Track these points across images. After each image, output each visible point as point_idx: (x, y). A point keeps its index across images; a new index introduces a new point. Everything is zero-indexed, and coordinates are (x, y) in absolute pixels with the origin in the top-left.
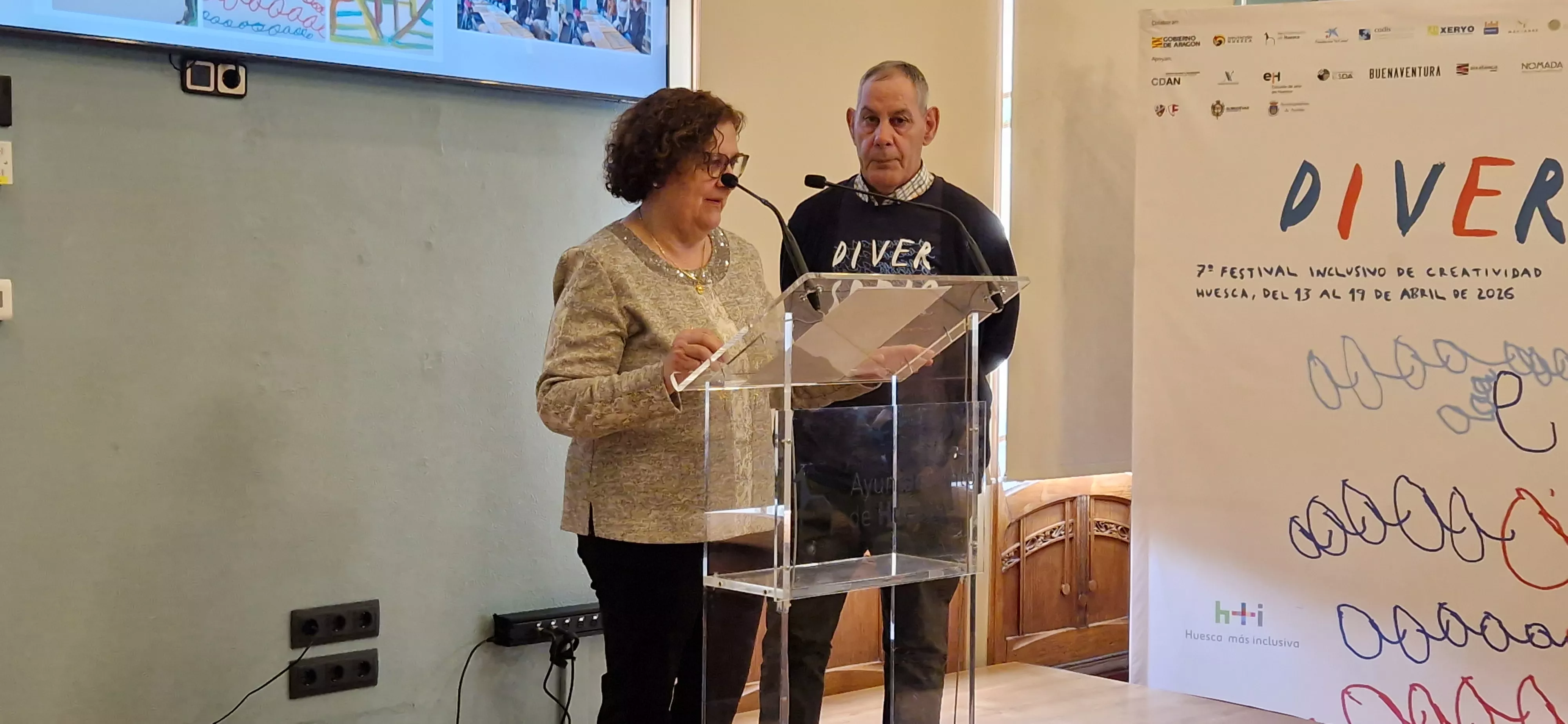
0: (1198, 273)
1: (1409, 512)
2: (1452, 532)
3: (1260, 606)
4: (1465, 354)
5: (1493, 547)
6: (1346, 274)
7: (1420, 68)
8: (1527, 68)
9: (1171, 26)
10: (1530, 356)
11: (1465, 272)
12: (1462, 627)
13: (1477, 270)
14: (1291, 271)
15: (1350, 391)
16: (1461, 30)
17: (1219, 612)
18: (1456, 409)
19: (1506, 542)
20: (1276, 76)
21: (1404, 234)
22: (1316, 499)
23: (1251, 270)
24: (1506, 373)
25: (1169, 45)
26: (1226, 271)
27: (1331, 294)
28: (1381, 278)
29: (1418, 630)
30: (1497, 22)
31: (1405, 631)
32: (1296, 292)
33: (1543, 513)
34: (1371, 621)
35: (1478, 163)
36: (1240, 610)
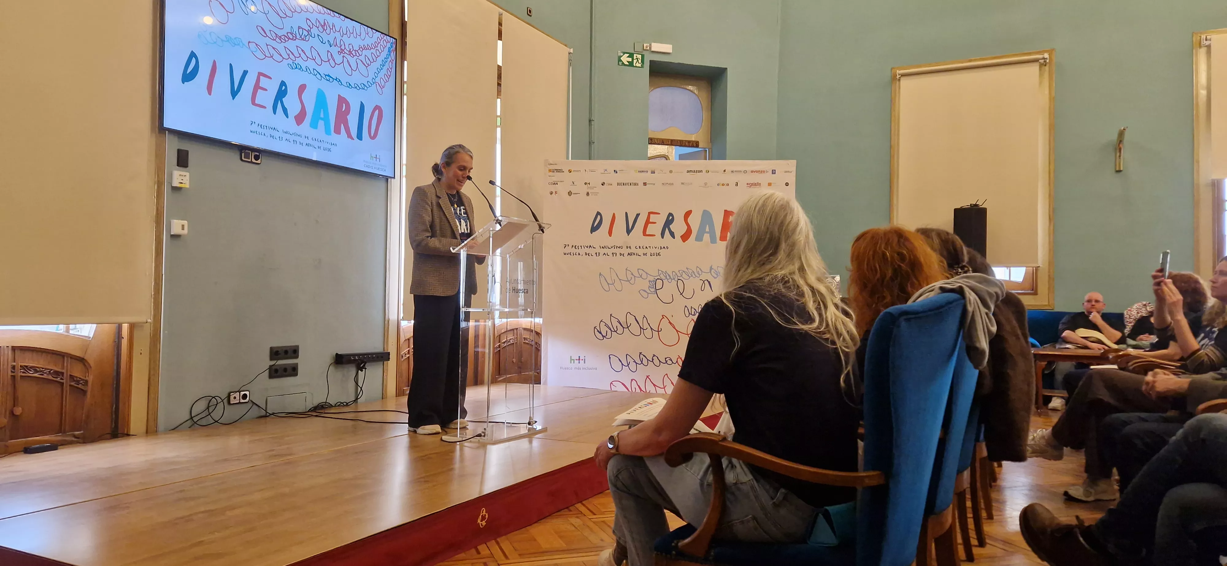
0: (564, 247)
1: (631, 324)
2: (643, 329)
3: (585, 357)
4: (647, 273)
5: (656, 333)
6: (611, 248)
7: (632, 183)
8: (663, 184)
9: (554, 165)
10: (665, 274)
11: (646, 247)
12: (647, 360)
13: (650, 247)
14: (594, 247)
15: (612, 285)
16: (644, 172)
17: (571, 360)
18: (644, 290)
19: (659, 332)
20: (589, 184)
21: (628, 235)
22: (602, 321)
23: (581, 246)
24: (659, 279)
25: (554, 172)
26: (573, 247)
27: (606, 254)
28: (622, 249)
29: (634, 362)
30: (654, 170)
31: (629, 362)
32: (595, 254)
33: (670, 323)
34: (619, 360)
35: (650, 213)
36: (578, 358)
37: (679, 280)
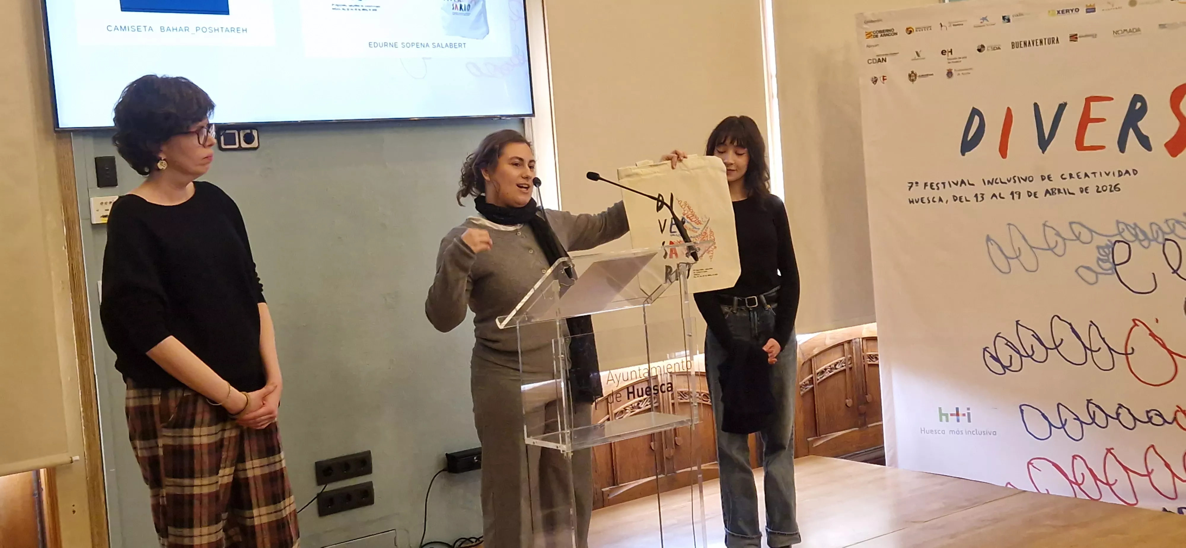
0: (908, 188)
1: (1062, 340)
2: (1092, 351)
3: (968, 409)
4: (1091, 231)
5: (1120, 360)
6: (1007, 182)
7: (1045, 39)
8: (1116, 34)
9: (876, 24)
10: (1134, 229)
11: (1086, 175)
12: (1104, 415)
13: (1094, 173)
14: (971, 183)
15: (1016, 260)
16: (1070, 11)
17: (941, 414)
18: (1088, 268)
19: (1129, 356)
20: (950, 52)
21: (1043, 153)
22: (1000, 335)
23: (943, 183)
24: (1119, 241)
25: (877, 36)
26: (927, 186)
27: (998, 196)
28: (1030, 183)
29: (1075, 419)
30: (1094, 4)
31: (1066, 420)
32: (975, 197)
33: (1152, 334)
34: (1043, 415)
35: (1089, 100)
36: (955, 412)
37: (1167, 242)
